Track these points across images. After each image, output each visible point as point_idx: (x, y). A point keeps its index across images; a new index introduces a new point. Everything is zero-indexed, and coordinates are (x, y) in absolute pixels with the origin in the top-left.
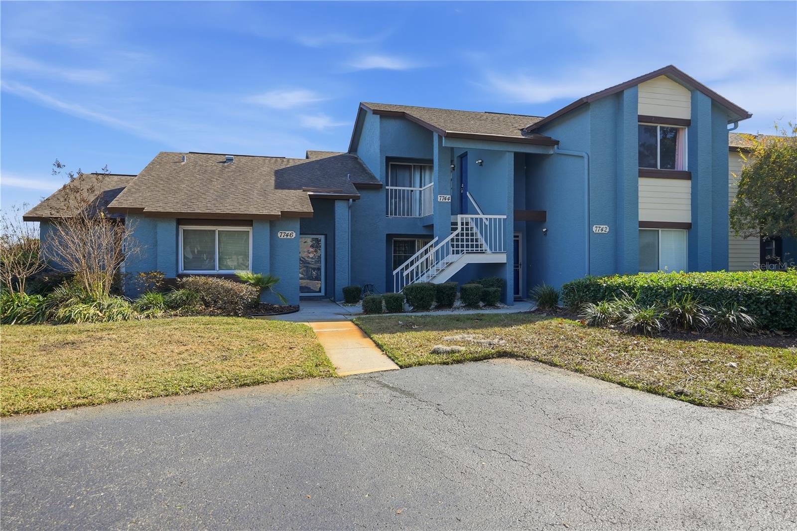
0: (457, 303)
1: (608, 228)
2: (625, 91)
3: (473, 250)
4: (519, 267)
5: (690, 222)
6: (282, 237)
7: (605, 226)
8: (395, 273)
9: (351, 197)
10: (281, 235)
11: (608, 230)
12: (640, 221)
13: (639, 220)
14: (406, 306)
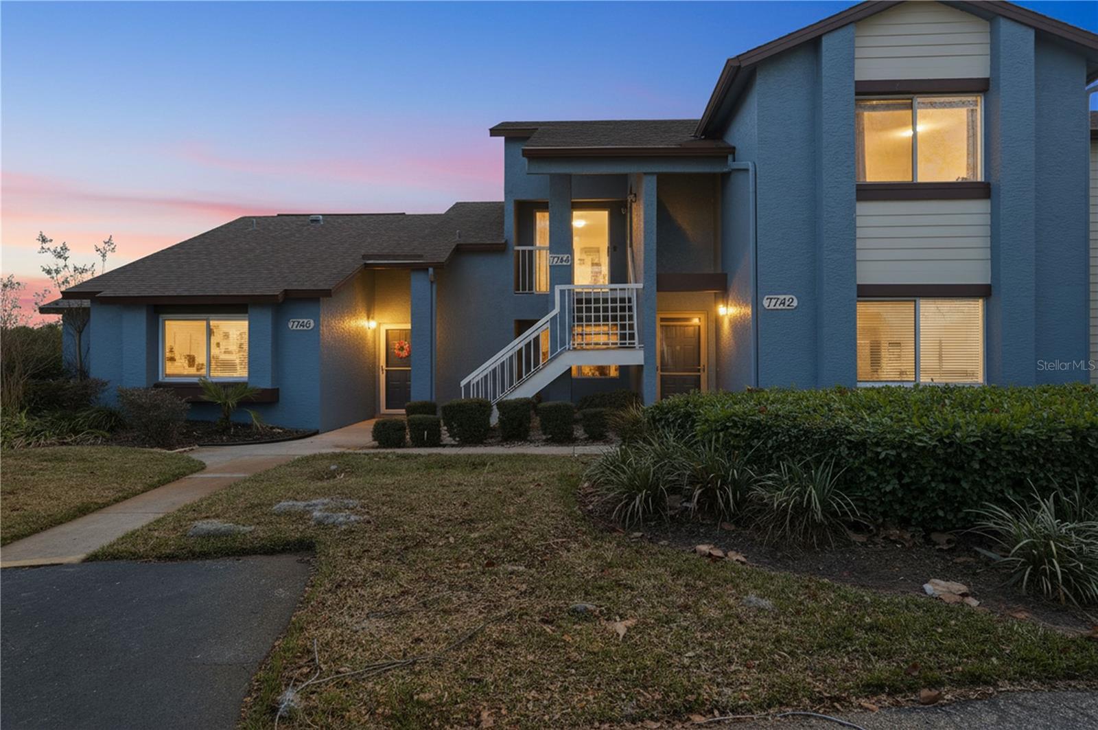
0: (535, 434)
1: (794, 297)
2: (824, 38)
3: (625, 344)
4: (702, 371)
5: (989, 283)
6: (294, 328)
7: (787, 297)
8: (463, 383)
9: (430, 265)
10: (293, 325)
11: (795, 304)
12: (858, 285)
13: (859, 283)
14: (446, 437)
